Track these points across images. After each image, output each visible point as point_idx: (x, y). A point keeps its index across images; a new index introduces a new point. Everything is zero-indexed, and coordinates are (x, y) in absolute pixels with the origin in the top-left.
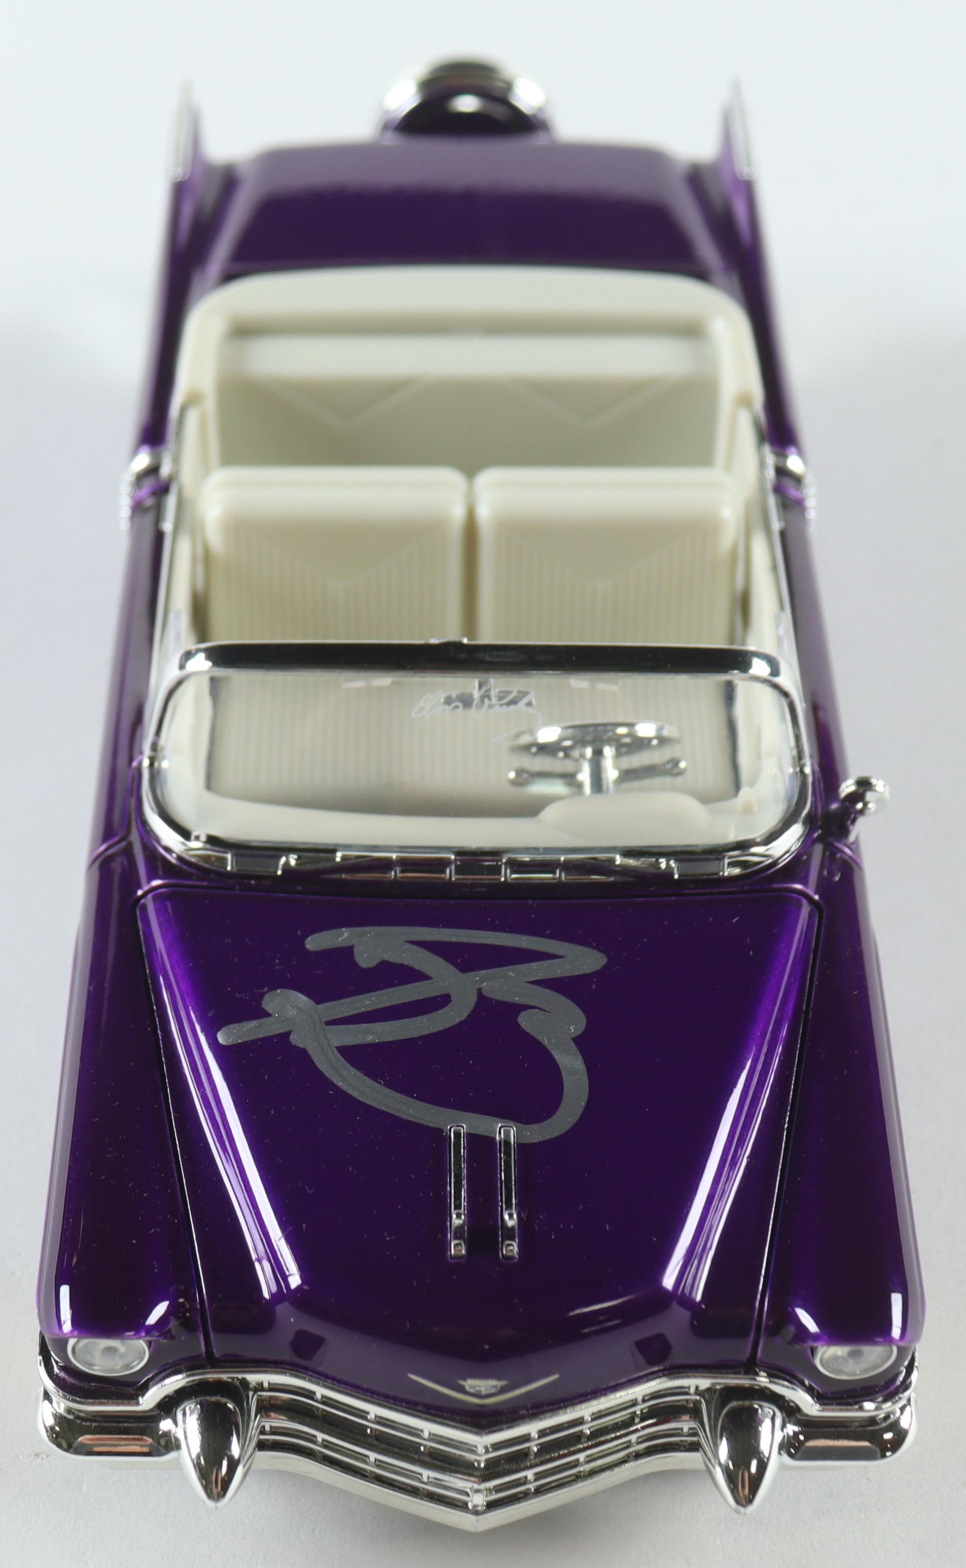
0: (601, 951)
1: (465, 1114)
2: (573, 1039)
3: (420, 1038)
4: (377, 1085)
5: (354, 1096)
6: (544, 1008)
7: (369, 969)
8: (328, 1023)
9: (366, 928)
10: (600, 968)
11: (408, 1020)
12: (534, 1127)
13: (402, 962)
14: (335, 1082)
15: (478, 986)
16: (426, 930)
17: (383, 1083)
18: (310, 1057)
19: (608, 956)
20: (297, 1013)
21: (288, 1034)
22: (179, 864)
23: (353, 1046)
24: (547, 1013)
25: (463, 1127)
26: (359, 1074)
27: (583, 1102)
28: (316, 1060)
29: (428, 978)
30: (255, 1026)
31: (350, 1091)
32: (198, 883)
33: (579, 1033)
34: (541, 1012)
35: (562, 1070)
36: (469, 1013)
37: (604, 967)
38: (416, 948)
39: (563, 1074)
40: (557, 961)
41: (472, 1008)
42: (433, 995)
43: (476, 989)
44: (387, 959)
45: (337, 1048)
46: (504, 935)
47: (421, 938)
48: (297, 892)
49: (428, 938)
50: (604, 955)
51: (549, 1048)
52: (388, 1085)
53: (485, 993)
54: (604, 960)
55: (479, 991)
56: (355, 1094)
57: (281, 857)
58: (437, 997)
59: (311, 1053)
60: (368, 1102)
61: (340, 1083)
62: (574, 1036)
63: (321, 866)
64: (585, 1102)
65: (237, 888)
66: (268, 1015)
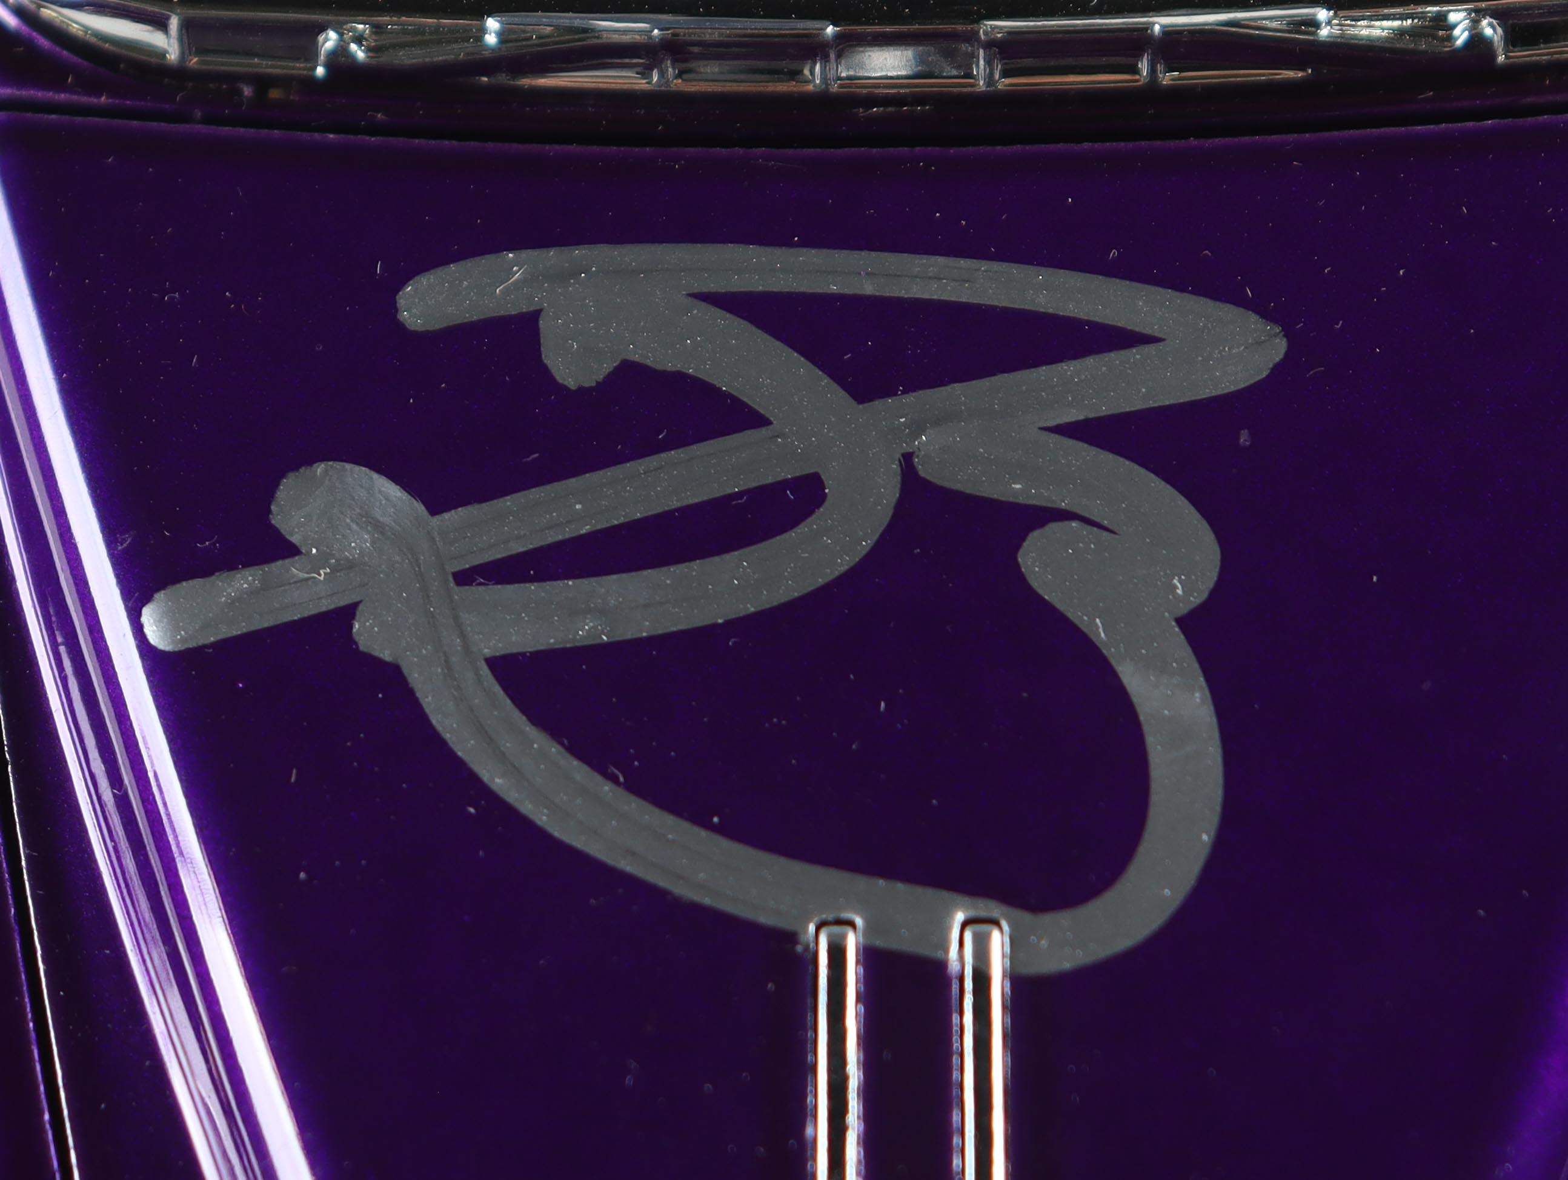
0: (1266, 315)
1: (861, 883)
2: (1180, 621)
3: (734, 626)
4: (607, 787)
5: (539, 823)
6: (1097, 519)
7: (582, 391)
8: (464, 578)
9: (577, 252)
10: (1265, 374)
11: (696, 565)
12: (1064, 919)
13: (678, 366)
14: (485, 776)
15: (905, 448)
16: (754, 255)
17: (622, 779)
18: (411, 692)
19: (1289, 334)
20: (373, 543)
21: (348, 613)
22: (25, 29)
23: (538, 655)
24: (1105, 534)
25: (852, 924)
26: (554, 749)
27: (1206, 833)
28: (428, 701)
29: (756, 420)
30: (253, 592)
31: (527, 808)
32: (85, 99)
33: (1197, 599)
34: (1086, 530)
35: (1146, 728)
36: (875, 538)
37: (1278, 369)
38: (723, 319)
39: (1150, 740)
40: (1135, 354)
41: (886, 521)
42: (770, 480)
43: (898, 456)
44: (636, 358)
45: (493, 663)
46: (984, 266)
47: (737, 283)
48: (375, 129)
49: (758, 284)
50: (1278, 329)
51: (1110, 652)
52: (637, 786)
53: (923, 471)
54: (1278, 348)
55: (907, 459)
56: (542, 819)
57: (322, 28)
58: (784, 484)
59: (415, 678)
60: (578, 841)
61: (497, 780)
62: (1183, 609)
63: (440, 55)
64: (1213, 833)
65: (198, 114)
66: (290, 550)
